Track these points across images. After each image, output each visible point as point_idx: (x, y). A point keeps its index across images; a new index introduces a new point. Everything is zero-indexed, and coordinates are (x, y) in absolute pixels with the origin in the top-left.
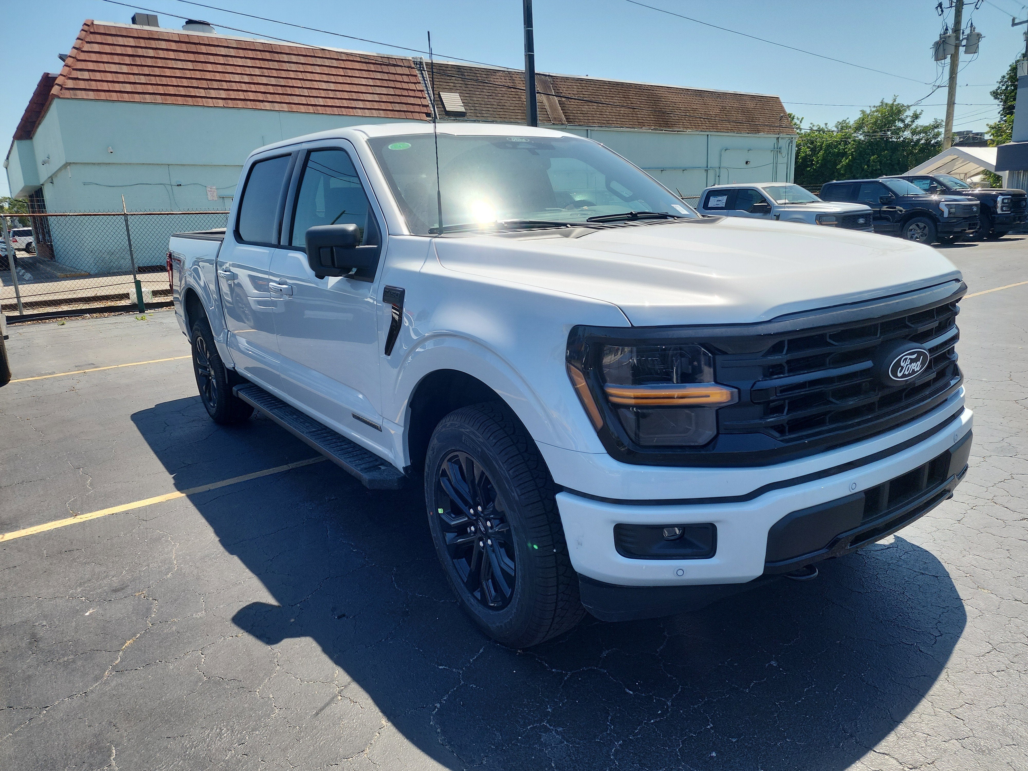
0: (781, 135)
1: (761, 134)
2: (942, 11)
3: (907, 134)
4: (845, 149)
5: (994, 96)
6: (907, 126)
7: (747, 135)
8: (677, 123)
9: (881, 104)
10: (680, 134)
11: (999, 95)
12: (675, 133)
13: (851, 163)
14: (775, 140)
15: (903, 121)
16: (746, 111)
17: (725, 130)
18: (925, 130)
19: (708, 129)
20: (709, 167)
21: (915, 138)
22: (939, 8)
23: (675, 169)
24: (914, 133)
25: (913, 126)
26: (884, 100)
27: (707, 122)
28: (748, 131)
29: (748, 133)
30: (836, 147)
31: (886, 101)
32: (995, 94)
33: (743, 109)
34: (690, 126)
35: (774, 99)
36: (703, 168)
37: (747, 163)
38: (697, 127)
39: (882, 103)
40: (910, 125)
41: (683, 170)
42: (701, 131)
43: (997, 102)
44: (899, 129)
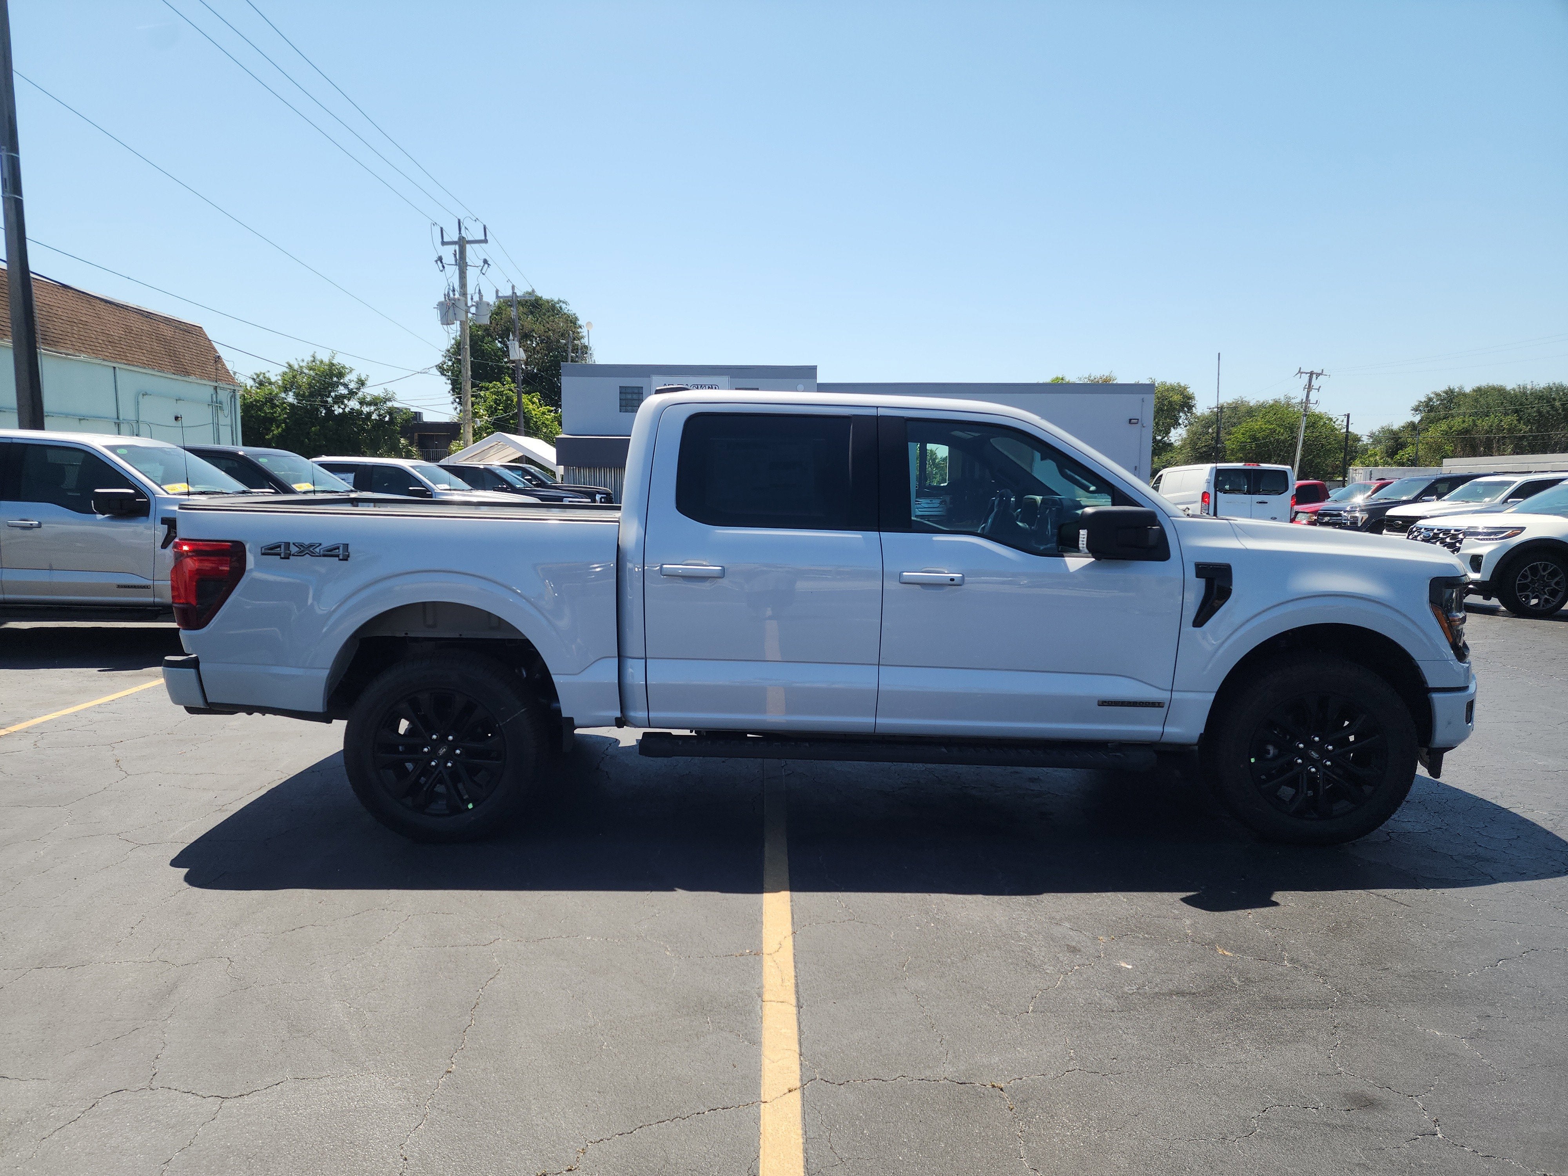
0: (220, 384)
1: (192, 378)
2: (443, 267)
3: (353, 404)
4: (273, 413)
5: (440, 372)
6: (352, 393)
7: (173, 376)
8: (61, 341)
9: (312, 359)
10: (71, 359)
11: (445, 370)
12: (61, 357)
13: (284, 434)
14: (212, 391)
15: (346, 386)
16: (163, 340)
17: (139, 364)
18: (375, 402)
19: (113, 358)
20: (121, 418)
21: (366, 409)
22: (439, 262)
23: (67, 415)
24: (362, 402)
25: (360, 394)
26: (316, 354)
27: (110, 347)
28: (173, 372)
29: (174, 374)
30: (260, 409)
31: (319, 357)
32: (441, 369)
33: (158, 335)
34: (84, 349)
35: (197, 328)
36: (110, 418)
37: (176, 418)
38: (94, 351)
39: (313, 357)
40: (357, 393)
41: (80, 419)
42: (104, 360)
43: (444, 378)
44: (343, 397)
